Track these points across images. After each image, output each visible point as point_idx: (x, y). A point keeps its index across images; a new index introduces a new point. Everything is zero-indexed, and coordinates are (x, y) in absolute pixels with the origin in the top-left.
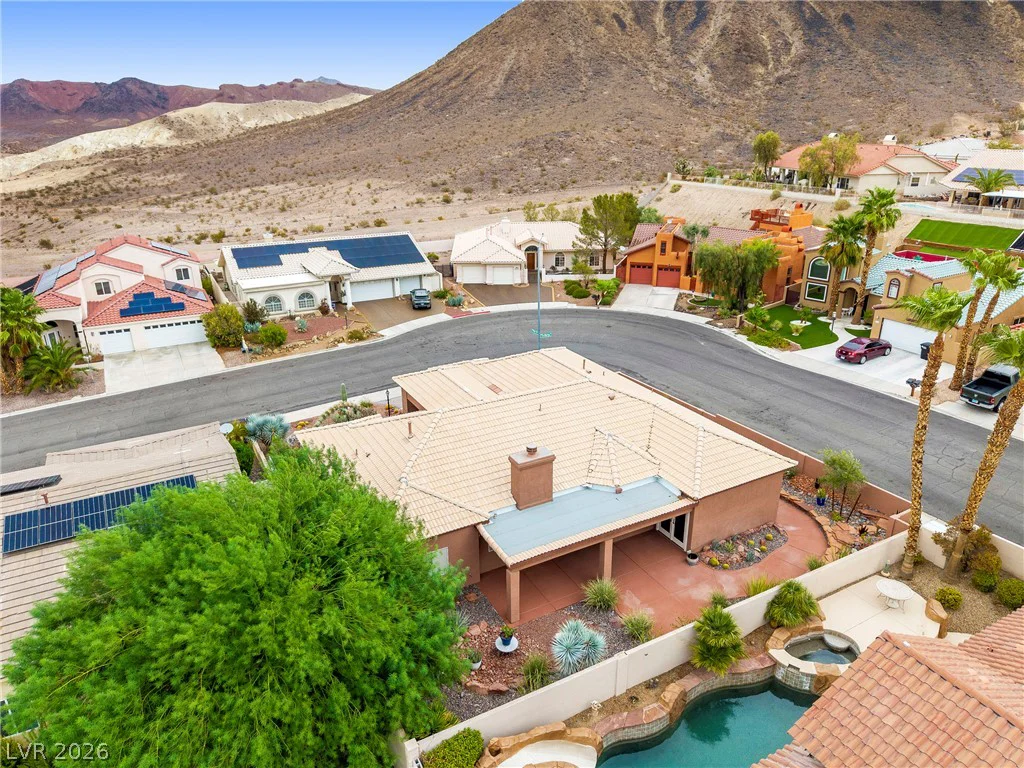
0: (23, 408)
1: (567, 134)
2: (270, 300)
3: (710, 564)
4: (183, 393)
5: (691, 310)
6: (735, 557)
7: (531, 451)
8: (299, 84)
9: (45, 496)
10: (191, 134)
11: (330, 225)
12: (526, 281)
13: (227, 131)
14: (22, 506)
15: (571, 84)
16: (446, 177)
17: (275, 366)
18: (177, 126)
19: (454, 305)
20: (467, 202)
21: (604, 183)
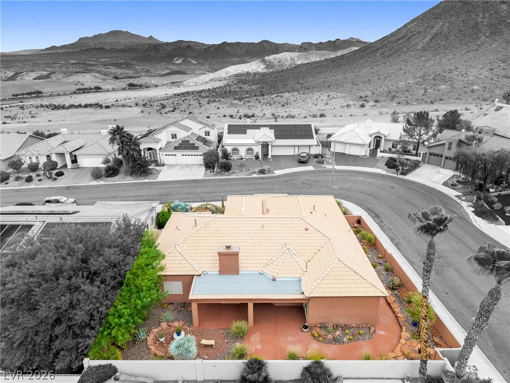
0: (128, 181)
1: (450, 71)
2: (234, 149)
3: (313, 335)
4: (180, 185)
5: (453, 186)
6: (330, 336)
7: (228, 247)
8: (338, 41)
9: (61, 218)
10: (272, 67)
11: (299, 115)
12: (368, 155)
13: (288, 66)
14: (55, 220)
15: (472, 41)
16: (369, 93)
17: (220, 180)
18: (267, 63)
19: (320, 163)
20: (374, 107)
21: (460, 102)
